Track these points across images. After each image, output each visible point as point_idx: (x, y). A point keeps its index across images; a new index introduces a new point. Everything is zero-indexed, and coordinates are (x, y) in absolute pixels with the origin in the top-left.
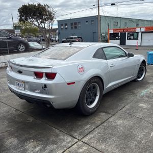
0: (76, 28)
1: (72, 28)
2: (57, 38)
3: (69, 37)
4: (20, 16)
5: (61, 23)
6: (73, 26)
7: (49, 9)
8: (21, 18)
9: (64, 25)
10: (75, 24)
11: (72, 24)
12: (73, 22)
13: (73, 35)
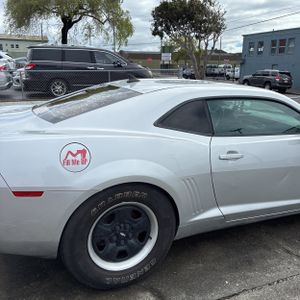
0: (281, 51)
1: (273, 51)
2: (237, 74)
3: (260, 71)
4: (155, 25)
5: (249, 40)
6: (277, 47)
7: (212, 8)
8: (156, 29)
9: (256, 44)
10: (283, 42)
11: (274, 43)
12: (278, 39)
13: (273, 66)
